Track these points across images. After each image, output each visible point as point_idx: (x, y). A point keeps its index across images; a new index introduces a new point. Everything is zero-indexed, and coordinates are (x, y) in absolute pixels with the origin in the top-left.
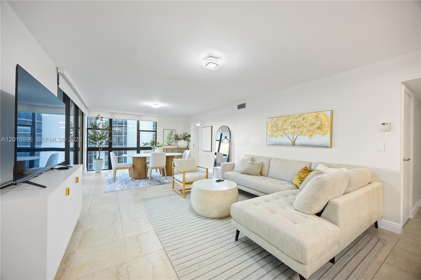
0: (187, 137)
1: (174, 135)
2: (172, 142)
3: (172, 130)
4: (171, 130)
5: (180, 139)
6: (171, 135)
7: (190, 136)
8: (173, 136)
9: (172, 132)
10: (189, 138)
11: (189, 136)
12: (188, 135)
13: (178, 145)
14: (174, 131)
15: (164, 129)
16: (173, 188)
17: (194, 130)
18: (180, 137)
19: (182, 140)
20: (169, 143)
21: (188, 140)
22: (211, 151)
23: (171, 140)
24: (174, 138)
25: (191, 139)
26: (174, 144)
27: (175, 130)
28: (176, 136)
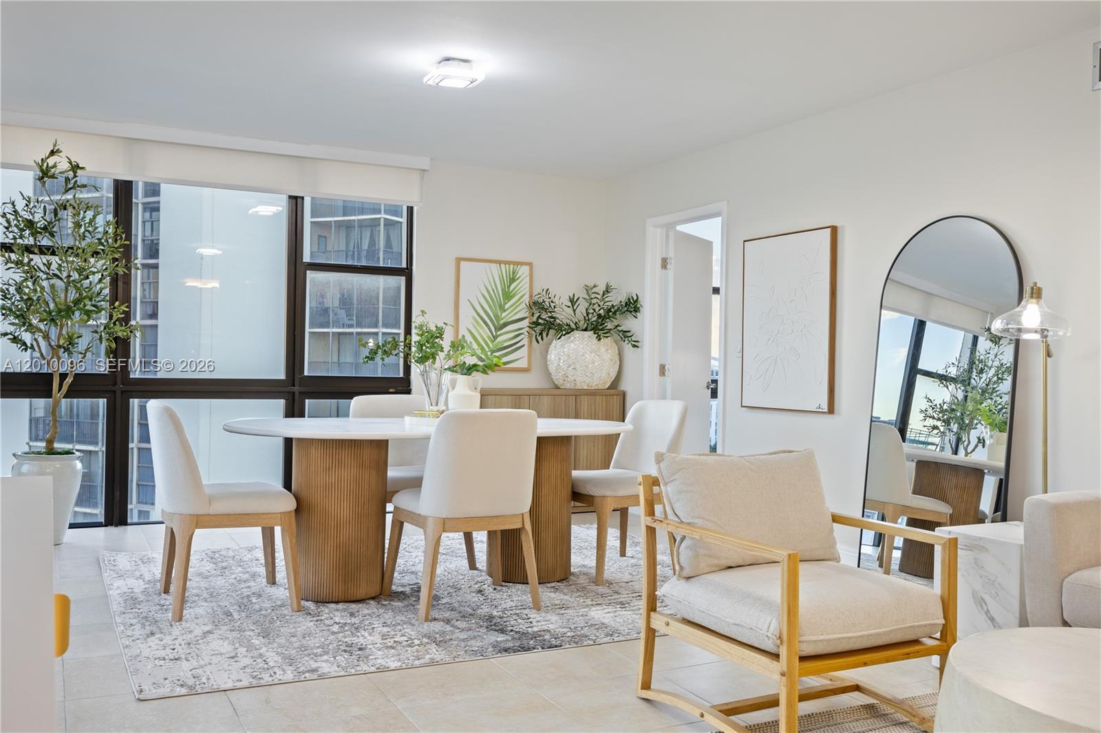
0: (611, 313)
1: (526, 299)
2: (513, 347)
3: (509, 263)
4: (506, 263)
5: (564, 330)
6: (508, 296)
7: (637, 310)
8: (518, 309)
9: (513, 280)
10: (629, 323)
11: (632, 306)
12: (623, 299)
13: (552, 368)
14: (523, 271)
15: (459, 260)
16: (646, 685)
17: (664, 263)
18: (564, 315)
19: (577, 334)
20: (493, 352)
21: (626, 335)
22: (831, 410)
23: (505, 338)
24: (525, 323)
25: (645, 325)
26: (523, 364)
27: (530, 264)
28: (537, 305)
